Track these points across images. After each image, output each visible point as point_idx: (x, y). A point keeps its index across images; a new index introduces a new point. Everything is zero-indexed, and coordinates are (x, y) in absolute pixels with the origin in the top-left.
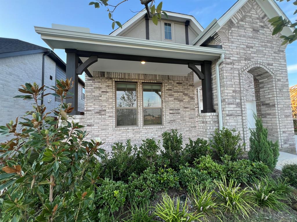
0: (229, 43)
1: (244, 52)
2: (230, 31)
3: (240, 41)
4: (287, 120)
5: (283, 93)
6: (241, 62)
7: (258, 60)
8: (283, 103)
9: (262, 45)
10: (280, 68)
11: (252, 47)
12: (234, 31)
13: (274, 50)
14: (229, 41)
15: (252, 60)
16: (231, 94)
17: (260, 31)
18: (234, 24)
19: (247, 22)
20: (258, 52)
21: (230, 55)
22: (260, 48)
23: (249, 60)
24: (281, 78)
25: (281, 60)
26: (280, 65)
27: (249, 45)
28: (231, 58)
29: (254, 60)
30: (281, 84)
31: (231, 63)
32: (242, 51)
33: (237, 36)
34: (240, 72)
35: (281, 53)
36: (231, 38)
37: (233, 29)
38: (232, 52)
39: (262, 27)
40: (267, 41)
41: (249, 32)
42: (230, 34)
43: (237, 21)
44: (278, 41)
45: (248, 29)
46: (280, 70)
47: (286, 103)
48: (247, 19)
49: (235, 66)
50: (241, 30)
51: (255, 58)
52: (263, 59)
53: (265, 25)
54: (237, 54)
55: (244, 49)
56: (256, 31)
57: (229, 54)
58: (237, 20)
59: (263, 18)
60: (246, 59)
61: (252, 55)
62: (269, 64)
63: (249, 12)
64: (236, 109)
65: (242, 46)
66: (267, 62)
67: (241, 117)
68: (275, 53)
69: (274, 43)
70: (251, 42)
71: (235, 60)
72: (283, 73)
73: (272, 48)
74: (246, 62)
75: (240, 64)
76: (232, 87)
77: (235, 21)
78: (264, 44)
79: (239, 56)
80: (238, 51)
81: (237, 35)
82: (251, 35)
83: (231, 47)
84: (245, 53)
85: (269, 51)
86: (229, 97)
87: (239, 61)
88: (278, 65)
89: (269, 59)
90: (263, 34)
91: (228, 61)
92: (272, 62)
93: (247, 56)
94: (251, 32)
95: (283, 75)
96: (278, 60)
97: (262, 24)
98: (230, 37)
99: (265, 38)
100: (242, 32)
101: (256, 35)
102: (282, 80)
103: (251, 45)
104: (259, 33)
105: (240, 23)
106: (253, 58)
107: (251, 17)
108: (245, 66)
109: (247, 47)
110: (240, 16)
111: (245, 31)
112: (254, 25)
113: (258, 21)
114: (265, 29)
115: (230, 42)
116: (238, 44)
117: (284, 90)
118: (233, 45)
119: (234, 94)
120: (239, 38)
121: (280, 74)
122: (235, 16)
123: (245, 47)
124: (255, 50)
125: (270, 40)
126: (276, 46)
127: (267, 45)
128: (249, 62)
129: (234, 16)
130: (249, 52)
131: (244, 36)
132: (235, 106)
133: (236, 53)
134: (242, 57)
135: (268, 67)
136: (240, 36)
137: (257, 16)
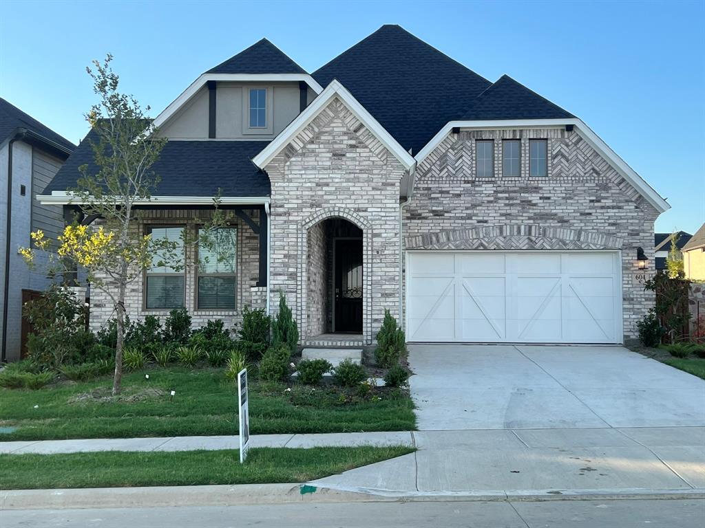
0: (284, 182)
1: (310, 193)
2: (288, 163)
3: (304, 176)
4: (386, 302)
5: (384, 257)
6: (304, 210)
7: (337, 205)
8: (379, 274)
9: (348, 179)
10: (383, 214)
11: (327, 185)
12: (294, 163)
13: (373, 185)
14: (284, 179)
15: (325, 205)
16: (280, 261)
17: (348, 155)
18: (296, 151)
19: (322, 144)
20: (339, 190)
21: (284, 202)
22: (344, 184)
23: (319, 206)
24: (384, 231)
25: (386, 201)
26: (383, 210)
27: (321, 181)
28: (286, 206)
29: (329, 205)
30: (382, 242)
31: (285, 214)
32: (307, 193)
33: (300, 170)
34: (299, 227)
35: (389, 188)
36: (288, 175)
37: (293, 159)
38: (287, 197)
39: (352, 146)
40: (361, 170)
41: (325, 159)
42: (286, 168)
43: (302, 145)
44: (384, 167)
45: (323, 155)
46: (383, 218)
47: (387, 273)
48: (323, 138)
49: (291, 218)
50: (309, 159)
51: (331, 202)
52: (349, 201)
53: (360, 143)
54: (297, 199)
55: (311, 189)
56: (338, 155)
57: (282, 200)
58: (303, 142)
59: (356, 131)
60: (313, 205)
61: (325, 197)
62: (358, 210)
63: (328, 125)
64: (287, 282)
65: (309, 185)
66: (356, 206)
67: (295, 294)
68: (374, 189)
69: (375, 172)
70: (327, 176)
71: (292, 208)
72: (388, 223)
73: (369, 181)
74: (313, 210)
75: (301, 214)
76: (284, 250)
77: (298, 146)
78: (352, 176)
79: (300, 201)
80: (298, 193)
81: (300, 167)
82: (329, 163)
83: (286, 189)
84: (312, 196)
85: (361, 187)
86: (276, 265)
87: (299, 209)
88: (379, 210)
89: (359, 201)
90: (353, 159)
91: (281, 210)
92: (366, 206)
93: (315, 200)
94: (328, 159)
95: (387, 227)
96: (379, 201)
97: (353, 142)
98: (286, 173)
99: (356, 166)
100: (310, 161)
101: (339, 162)
102: (384, 235)
103: (325, 181)
104: (344, 159)
105: (309, 146)
106: (327, 202)
107: (330, 133)
108: (308, 217)
109: (318, 185)
110: (308, 136)
111: (317, 159)
112: (336, 146)
113: (346, 138)
114: (358, 150)
115: (286, 180)
116: (300, 183)
117: (386, 252)
118: (291, 184)
119: (287, 260)
120: (303, 172)
121: (381, 225)
122: (299, 136)
123: (314, 185)
124: (334, 189)
125: (366, 167)
126: (380, 176)
127: (358, 178)
128: (317, 209)
129: (297, 137)
130: (320, 193)
131: (314, 168)
132: (286, 278)
133: (295, 197)
134: (306, 203)
135: (355, 215)
136: (305, 169)
137: (345, 129)
